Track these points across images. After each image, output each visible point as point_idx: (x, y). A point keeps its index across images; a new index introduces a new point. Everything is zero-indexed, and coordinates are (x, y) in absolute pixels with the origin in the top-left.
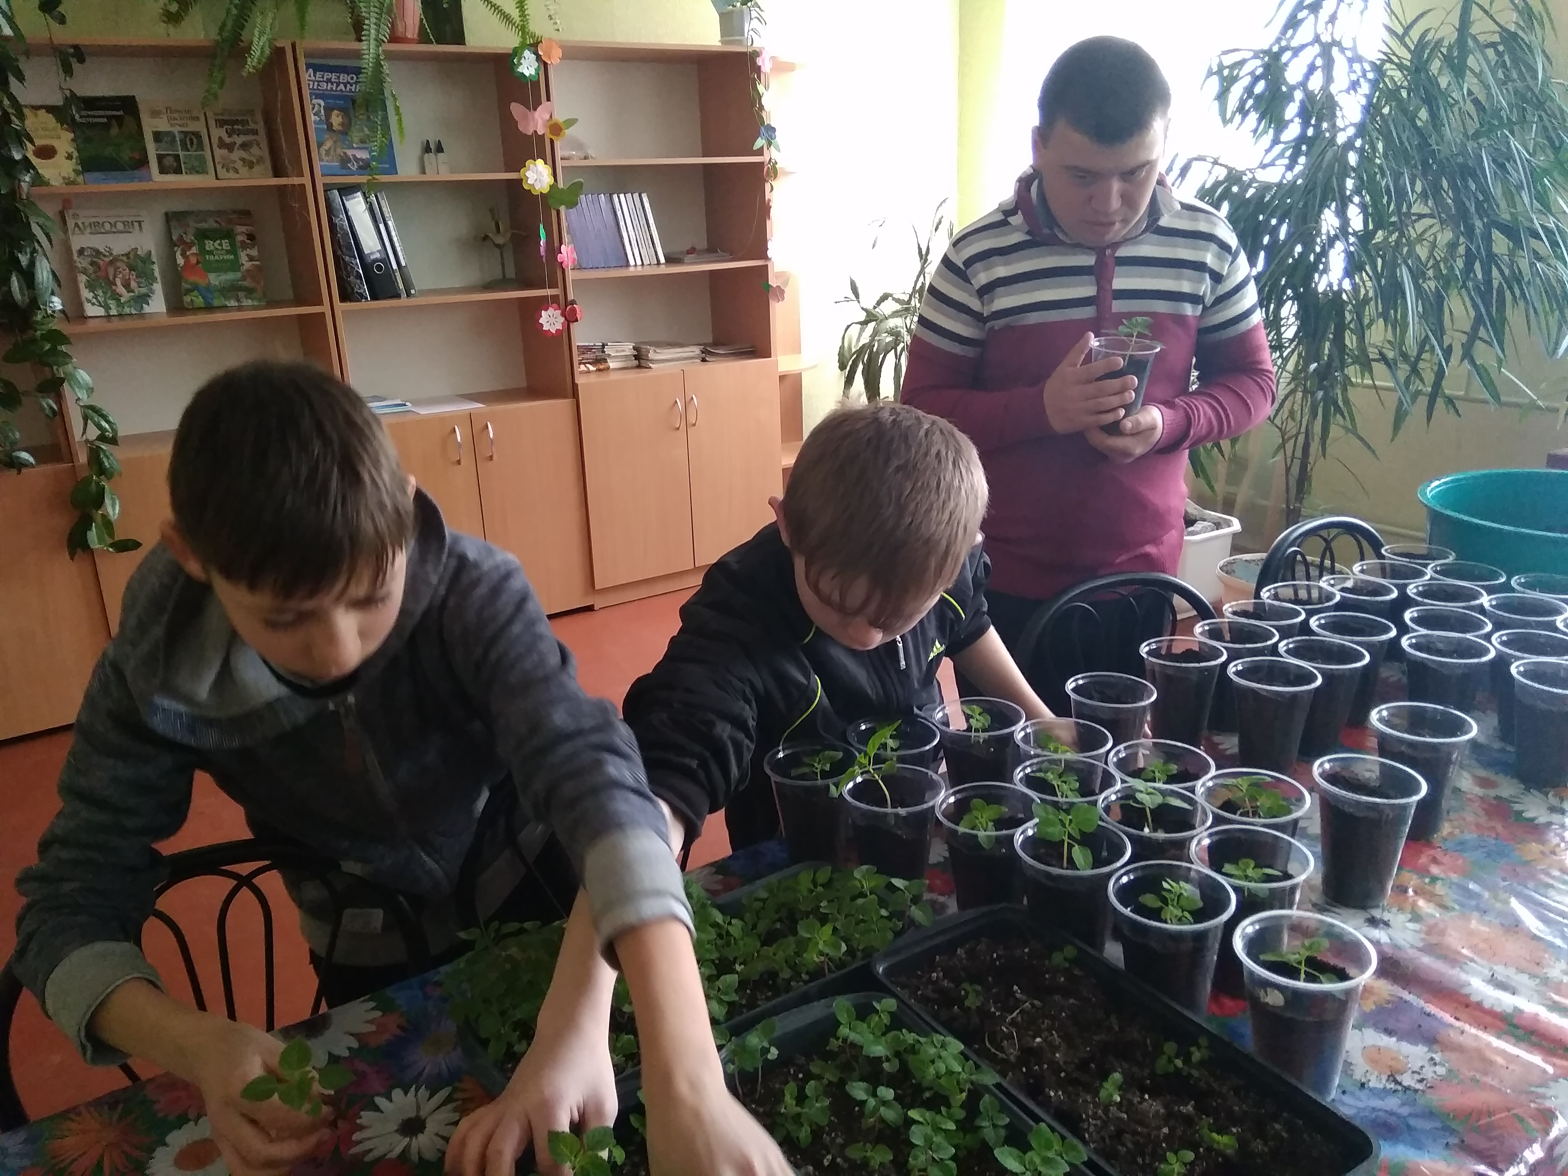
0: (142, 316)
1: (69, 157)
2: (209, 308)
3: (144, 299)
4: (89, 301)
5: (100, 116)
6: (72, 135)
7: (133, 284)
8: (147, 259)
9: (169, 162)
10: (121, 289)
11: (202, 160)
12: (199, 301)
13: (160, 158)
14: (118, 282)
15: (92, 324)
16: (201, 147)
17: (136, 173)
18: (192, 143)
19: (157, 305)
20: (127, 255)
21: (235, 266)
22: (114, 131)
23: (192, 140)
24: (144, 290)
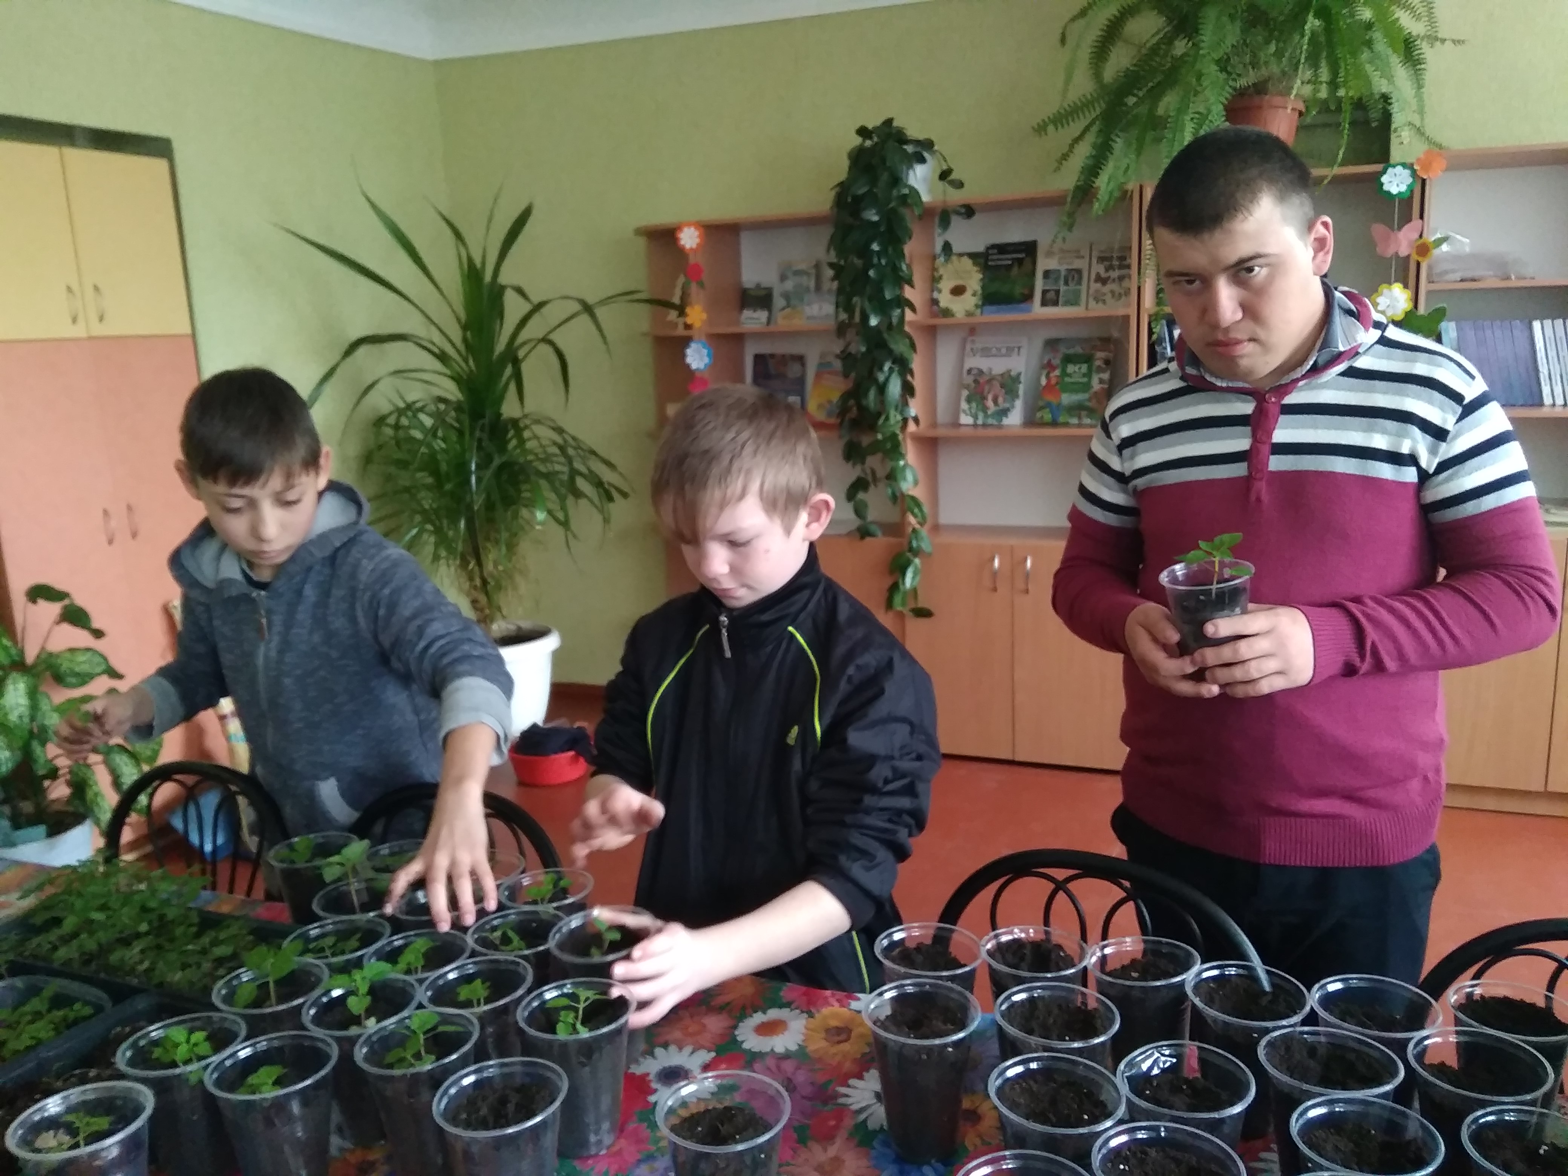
0: (1000, 427)
1: (974, 295)
2: (1054, 424)
3: (1005, 412)
4: (964, 411)
5: (1006, 260)
6: (981, 276)
7: (1000, 400)
8: (1016, 379)
9: (1051, 295)
10: (990, 403)
11: (1077, 294)
12: (1048, 417)
13: (1044, 292)
14: (990, 397)
15: (963, 431)
16: (1079, 282)
17: (1022, 306)
18: (1073, 279)
19: (1015, 418)
20: (1002, 375)
21: (1086, 387)
22: (1015, 270)
23: (1075, 275)
24: (1007, 405)
